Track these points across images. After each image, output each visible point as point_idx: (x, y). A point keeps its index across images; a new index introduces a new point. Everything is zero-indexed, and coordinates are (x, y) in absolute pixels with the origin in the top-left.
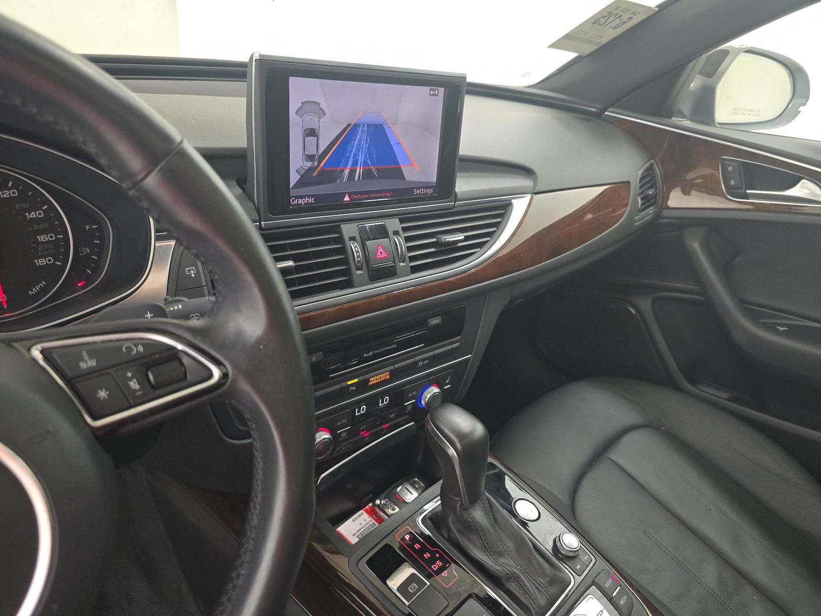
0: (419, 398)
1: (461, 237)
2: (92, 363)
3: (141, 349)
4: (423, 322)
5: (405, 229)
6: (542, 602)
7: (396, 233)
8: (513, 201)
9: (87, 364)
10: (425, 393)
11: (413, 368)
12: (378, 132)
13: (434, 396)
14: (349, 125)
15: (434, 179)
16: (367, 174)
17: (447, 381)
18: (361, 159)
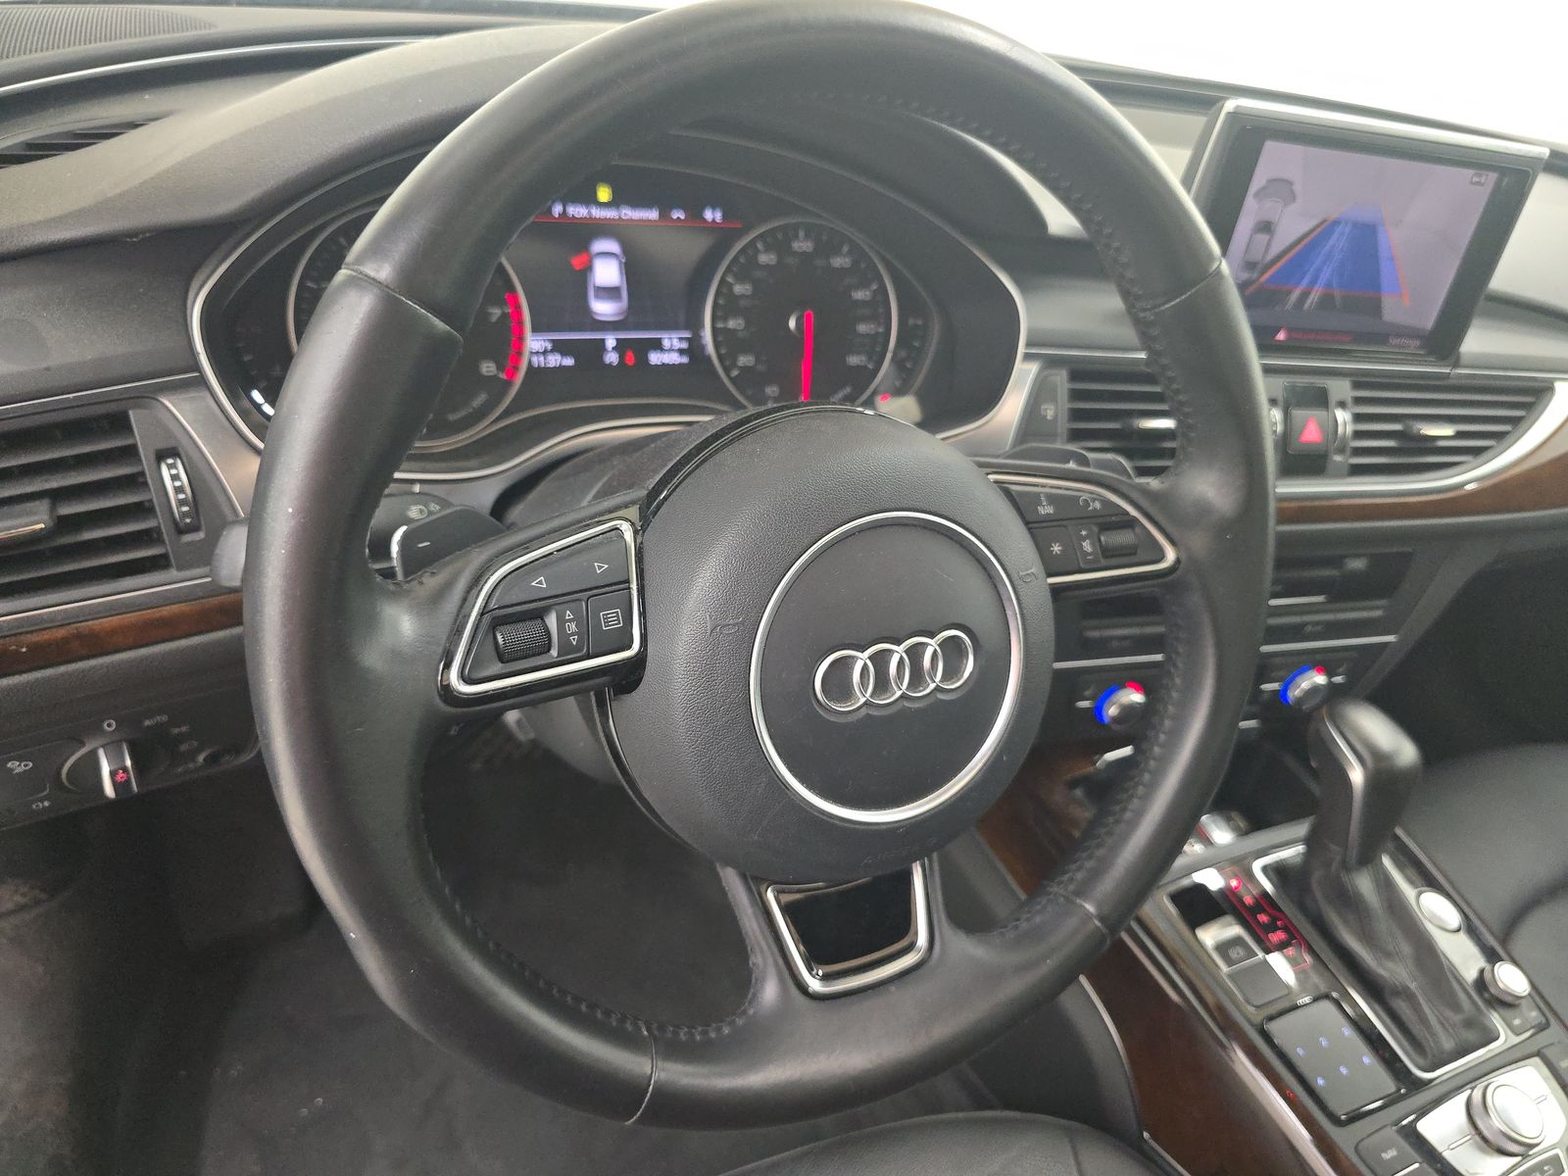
0: (1287, 685)
1: (1447, 430)
2: (1050, 510)
3: (1098, 505)
4: (1336, 562)
5: (1358, 401)
6: (1448, 1044)
7: (1342, 405)
8: (1558, 385)
9: (1046, 510)
10: (1298, 680)
11: (1296, 633)
12: (1365, 238)
13: (1315, 689)
14: (1325, 221)
15: (1429, 322)
16: (1327, 301)
17: (1341, 670)
18: (1324, 277)
